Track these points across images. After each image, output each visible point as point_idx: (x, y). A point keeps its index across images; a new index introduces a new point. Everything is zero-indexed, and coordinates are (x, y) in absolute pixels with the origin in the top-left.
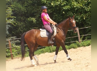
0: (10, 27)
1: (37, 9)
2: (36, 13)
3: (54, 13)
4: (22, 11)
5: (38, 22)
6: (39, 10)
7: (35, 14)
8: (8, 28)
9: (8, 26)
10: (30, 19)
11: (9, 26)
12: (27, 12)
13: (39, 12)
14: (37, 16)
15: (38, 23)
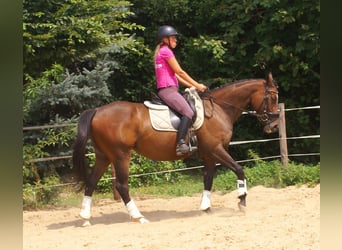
0: (115, 70)
1: (235, 4)
2: (227, 18)
3: (303, 26)
4: (173, 9)
5: (232, 59)
6: (240, 7)
7: (223, 25)
8: (108, 74)
9: (109, 63)
10: (203, 41)
11: (114, 63)
12: (193, 13)
13: (242, 16)
14: (232, 35)
15: (233, 62)
